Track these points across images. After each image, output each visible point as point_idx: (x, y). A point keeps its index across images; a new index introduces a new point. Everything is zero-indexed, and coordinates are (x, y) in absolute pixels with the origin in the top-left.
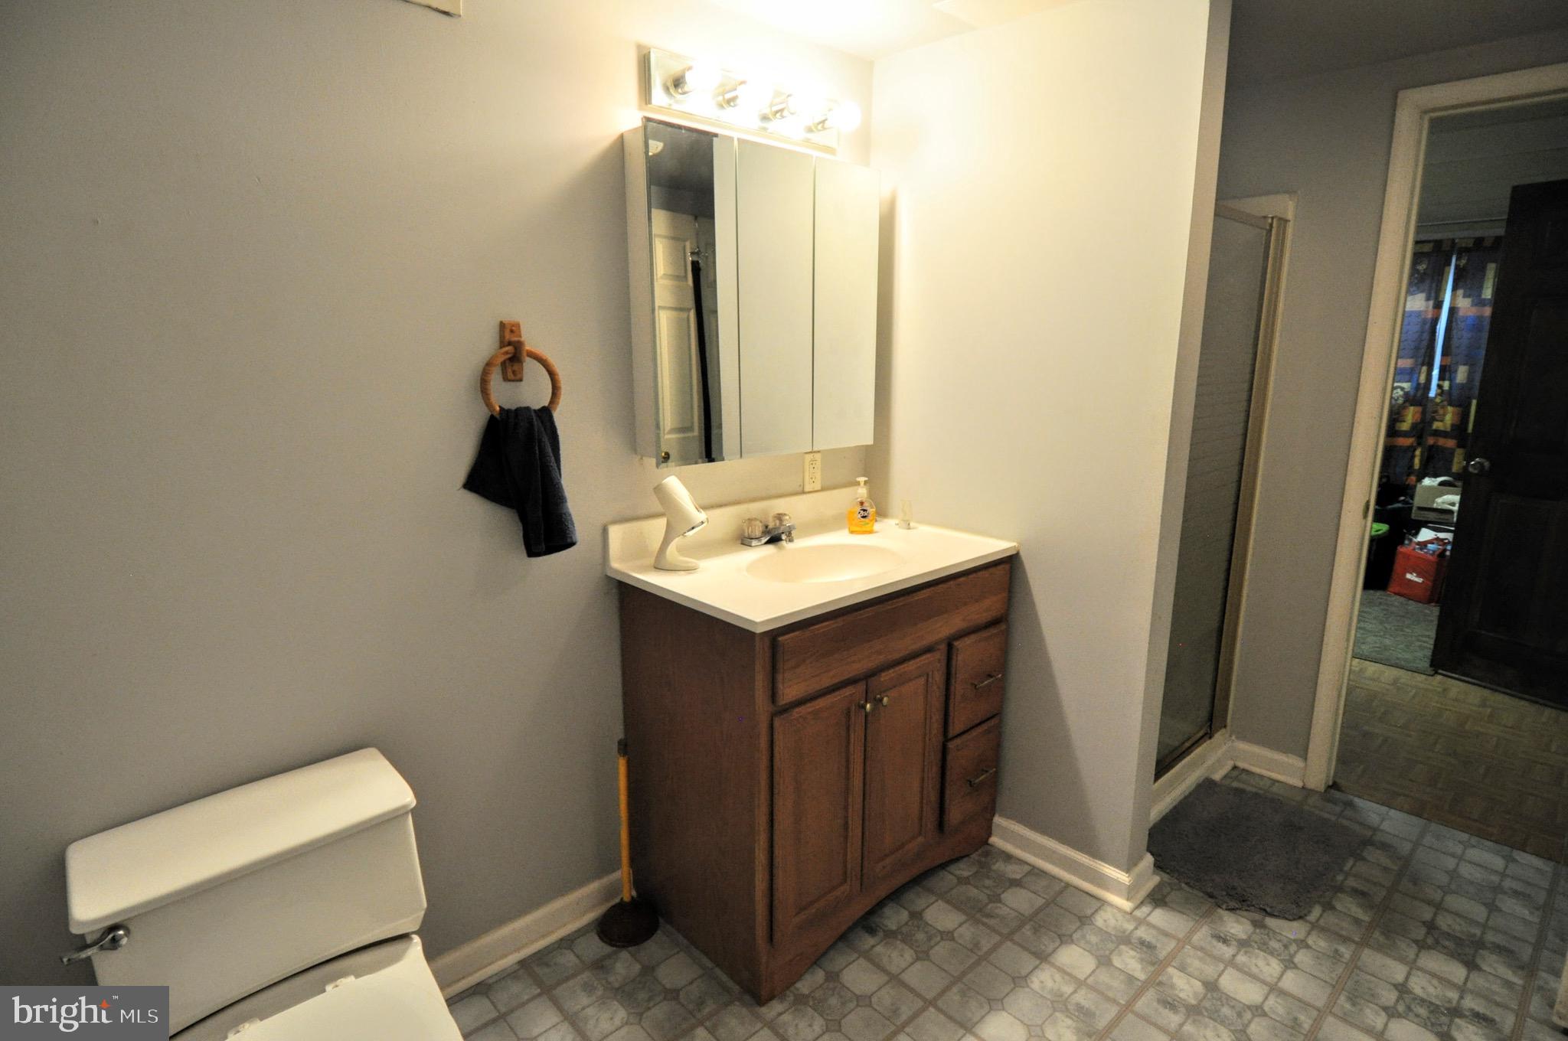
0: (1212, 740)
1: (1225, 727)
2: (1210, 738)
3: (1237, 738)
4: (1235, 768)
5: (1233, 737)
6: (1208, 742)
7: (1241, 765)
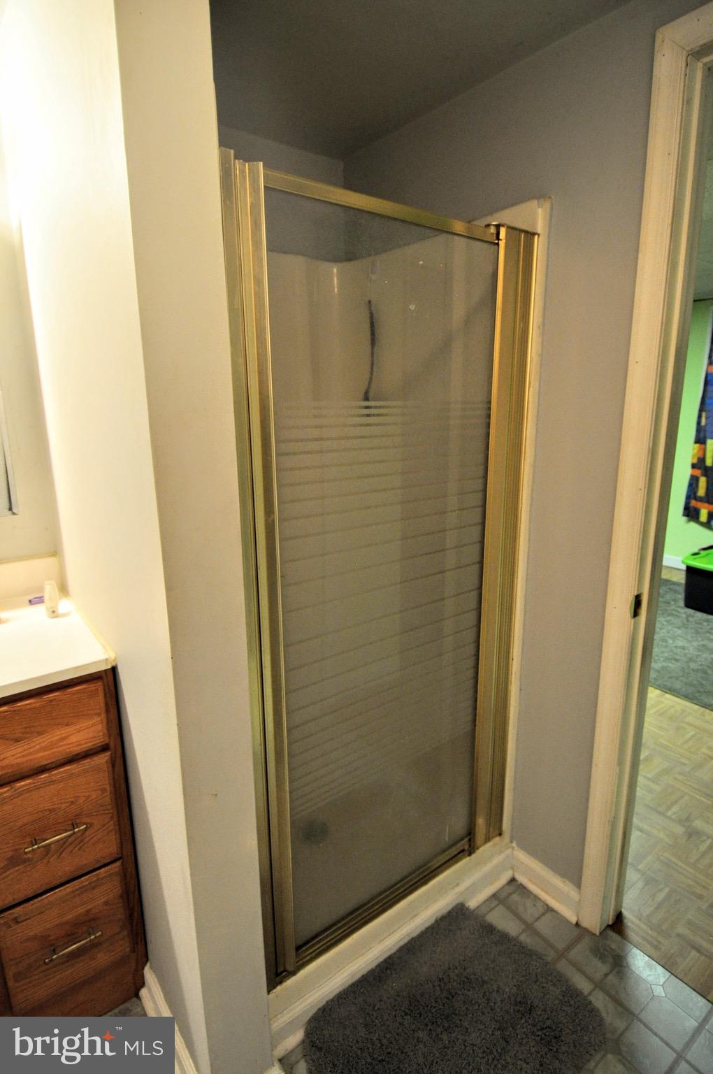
0: (474, 856)
1: (500, 834)
2: (470, 854)
3: (518, 845)
4: (513, 880)
5: (514, 844)
6: (468, 858)
7: (521, 879)
